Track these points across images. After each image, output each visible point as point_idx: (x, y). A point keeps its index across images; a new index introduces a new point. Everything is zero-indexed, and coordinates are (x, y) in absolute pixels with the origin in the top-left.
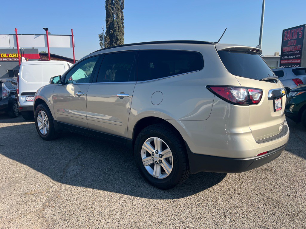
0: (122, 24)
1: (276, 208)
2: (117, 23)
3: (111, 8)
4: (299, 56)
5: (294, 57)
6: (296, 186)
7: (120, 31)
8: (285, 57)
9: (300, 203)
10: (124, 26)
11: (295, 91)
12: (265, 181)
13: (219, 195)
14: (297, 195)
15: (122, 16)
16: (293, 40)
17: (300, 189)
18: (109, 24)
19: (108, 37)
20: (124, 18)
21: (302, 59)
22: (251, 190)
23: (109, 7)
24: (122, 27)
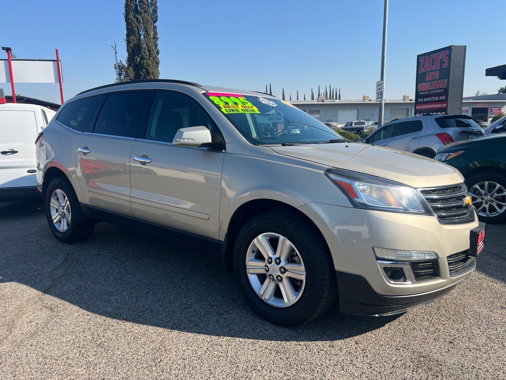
0: (156, 46)
1: (437, 376)
2: (147, 45)
3: (135, 19)
4: (444, 97)
5: (437, 98)
6: (466, 326)
7: (151, 58)
8: (422, 100)
9: (480, 361)
10: (158, 49)
11: (446, 152)
12: (410, 318)
13: (328, 356)
14: (472, 346)
15: (156, 33)
16: (434, 71)
17: (475, 332)
18: (132, 46)
19: (132, 69)
20: (158, 36)
21: (449, 102)
22: (388, 340)
23: (131, 16)
24: (155, 51)
